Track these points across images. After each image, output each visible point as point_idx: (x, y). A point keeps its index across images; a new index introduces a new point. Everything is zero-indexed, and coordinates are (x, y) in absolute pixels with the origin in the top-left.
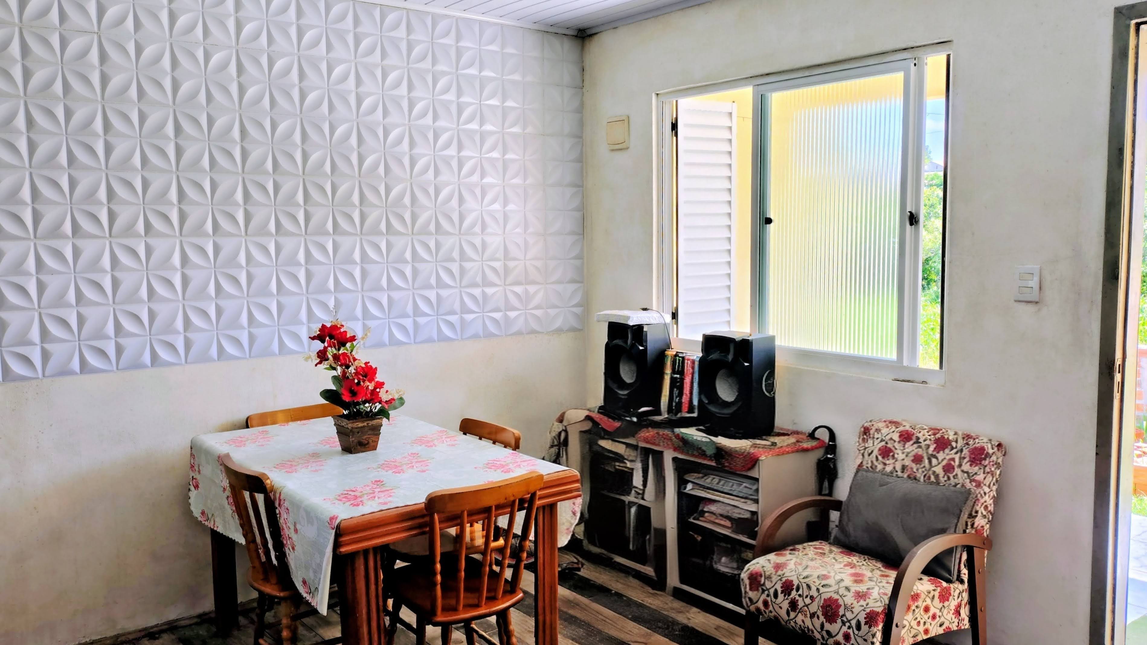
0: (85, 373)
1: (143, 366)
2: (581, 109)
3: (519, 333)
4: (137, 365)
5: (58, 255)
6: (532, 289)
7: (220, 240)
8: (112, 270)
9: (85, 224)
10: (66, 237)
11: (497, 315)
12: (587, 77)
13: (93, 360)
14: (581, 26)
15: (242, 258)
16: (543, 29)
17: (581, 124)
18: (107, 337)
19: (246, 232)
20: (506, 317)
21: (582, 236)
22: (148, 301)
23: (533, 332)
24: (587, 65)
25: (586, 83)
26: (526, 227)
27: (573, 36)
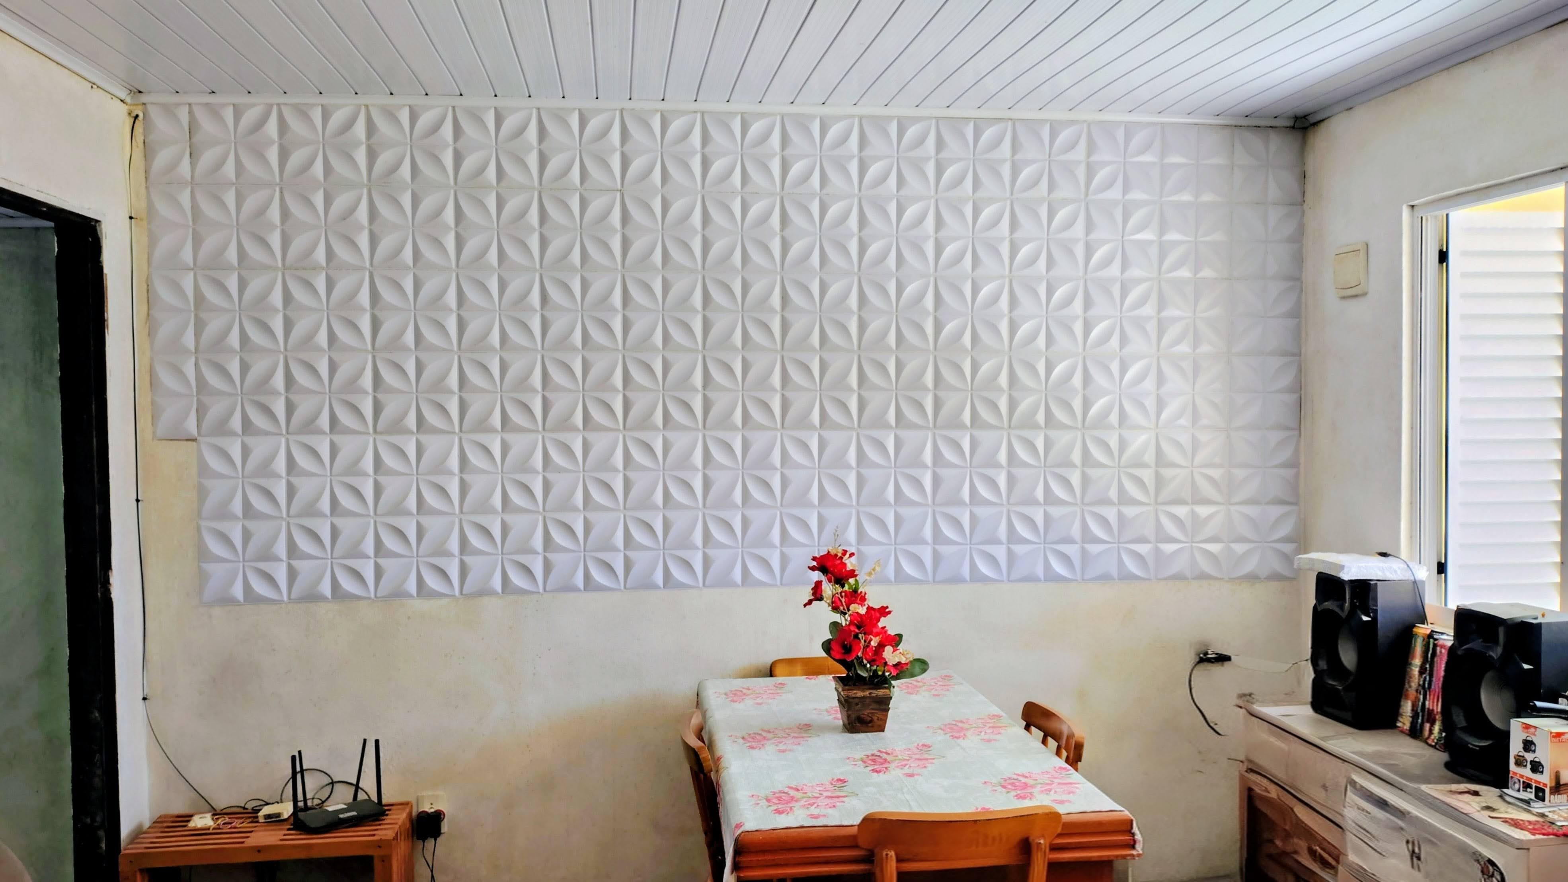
0: (588, 591)
1: (654, 587)
2: (1298, 237)
3: (1179, 577)
4: (647, 585)
5: (567, 450)
6: (1203, 511)
7: (751, 435)
8: (625, 469)
9: (597, 415)
10: (576, 429)
11: (1143, 549)
12: (1309, 188)
13: (598, 576)
14: (1300, 111)
15: (776, 457)
16: (1233, 123)
17: (1299, 259)
18: (615, 549)
19: (783, 424)
20: (1158, 551)
21: (1296, 433)
22: (664, 508)
23: (1203, 577)
24: (1310, 168)
25: (1309, 197)
26: (1196, 416)
27: (1287, 127)
